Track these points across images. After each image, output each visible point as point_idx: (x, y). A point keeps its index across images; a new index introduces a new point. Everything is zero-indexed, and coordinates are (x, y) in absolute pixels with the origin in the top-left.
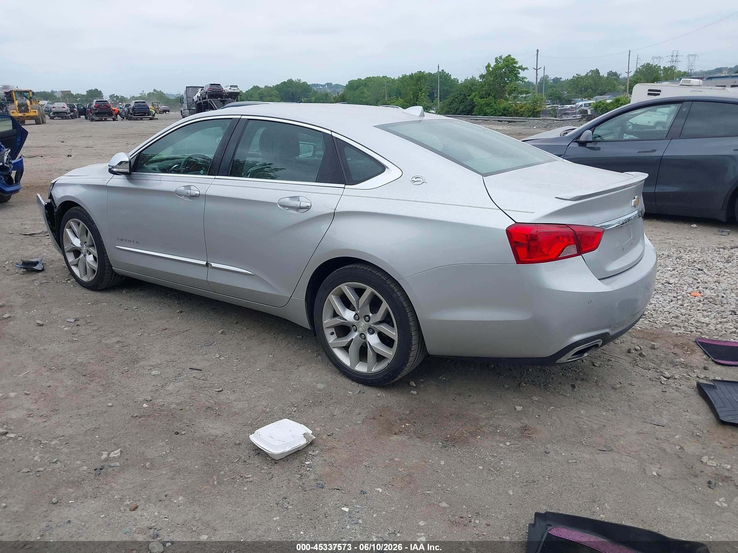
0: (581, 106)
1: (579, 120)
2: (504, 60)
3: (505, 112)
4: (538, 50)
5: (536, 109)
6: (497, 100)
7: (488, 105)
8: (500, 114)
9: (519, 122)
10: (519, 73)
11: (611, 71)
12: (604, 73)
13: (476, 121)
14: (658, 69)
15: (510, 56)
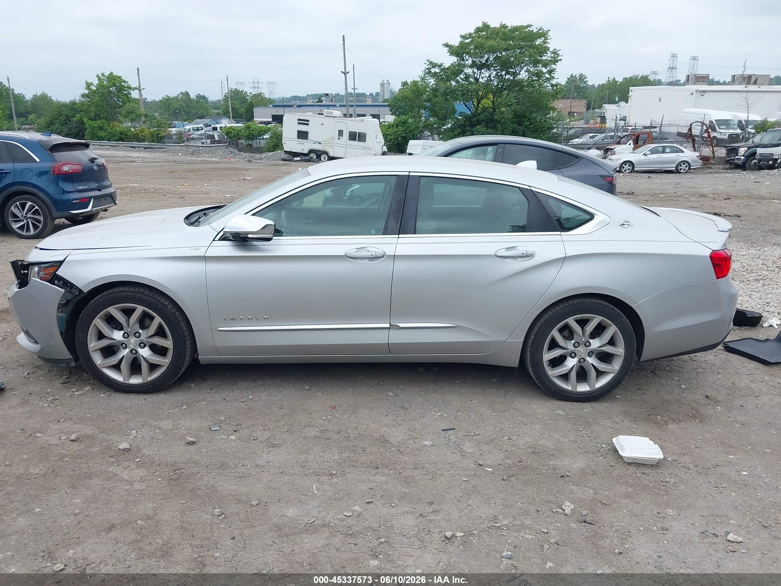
0: (189, 130)
1: (227, 147)
2: (108, 78)
3: (123, 136)
4: (138, 68)
5: (160, 134)
6: (110, 122)
7: (101, 128)
8: (117, 138)
9: (155, 148)
10: (130, 94)
11: (199, 94)
12: (193, 96)
13: (101, 147)
14: (245, 94)
15: (112, 73)
